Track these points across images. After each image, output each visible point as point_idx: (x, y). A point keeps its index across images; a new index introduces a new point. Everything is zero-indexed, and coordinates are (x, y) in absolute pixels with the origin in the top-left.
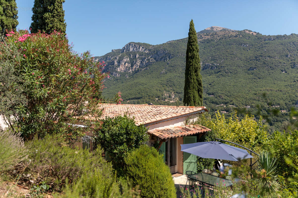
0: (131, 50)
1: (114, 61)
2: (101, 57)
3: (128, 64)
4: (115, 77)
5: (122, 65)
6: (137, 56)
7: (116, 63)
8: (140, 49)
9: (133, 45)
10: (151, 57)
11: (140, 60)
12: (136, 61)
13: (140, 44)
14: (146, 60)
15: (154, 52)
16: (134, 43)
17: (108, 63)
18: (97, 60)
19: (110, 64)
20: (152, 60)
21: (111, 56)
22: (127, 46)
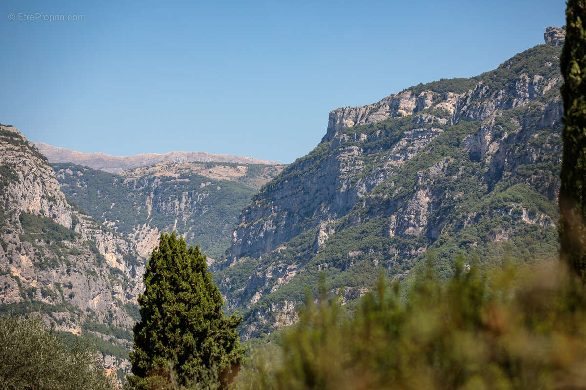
2: (476, 79)
17: (523, 116)
18: (449, 106)
19: (539, 127)
21: (542, 70)
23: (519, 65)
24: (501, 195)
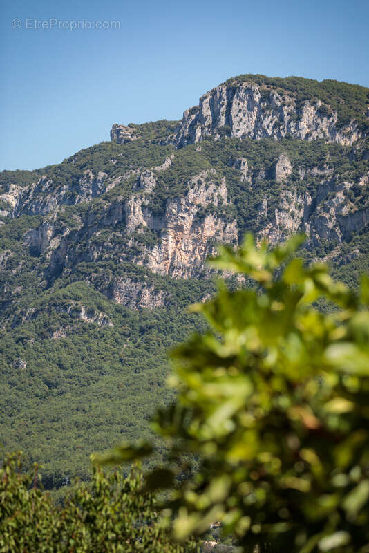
0: (243, 125)
1: (123, 203)
2: (38, 171)
3: (221, 224)
4: (132, 310)
5: (179, 229)
6: (279, 169)
7: (138, 217)
8: (299, 119)
9: (257, 98)
11: (301, 193)
12: (275, 204)
13: (300, 90)
14: (340, 195)
16: (260, 80)
17: (86, 214)
18: (11, 198)
19: (101, 226)
21: (107, 167)
22: (212, 103)
23: (83, 161)
24: (61, 292)
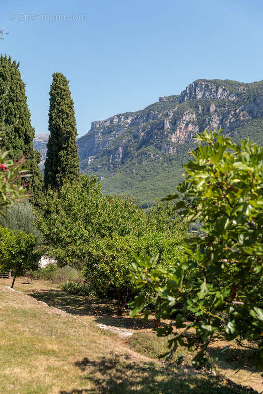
0: (199, 95)
1: (163, 121)
2: (137, 112)
3: (193, 127)
4: (167, 154)
5: (181, 128)
6: (211, 108)
7: (168, 125)
8: (217, 92)
9: (204, 86)
10: (243, 110)
11: (218, 116)
12: (210, 119)
13: (217, 83)
14: (231, 116)
15: (249, 98)
16: (205, 81)
17: (152, 125)
18: (129, 121)
19: (156, 128)
20: (243, 116)
21: (158, 110)
22: (189, 89)
23: (150, 108)
24: (145, 149)
